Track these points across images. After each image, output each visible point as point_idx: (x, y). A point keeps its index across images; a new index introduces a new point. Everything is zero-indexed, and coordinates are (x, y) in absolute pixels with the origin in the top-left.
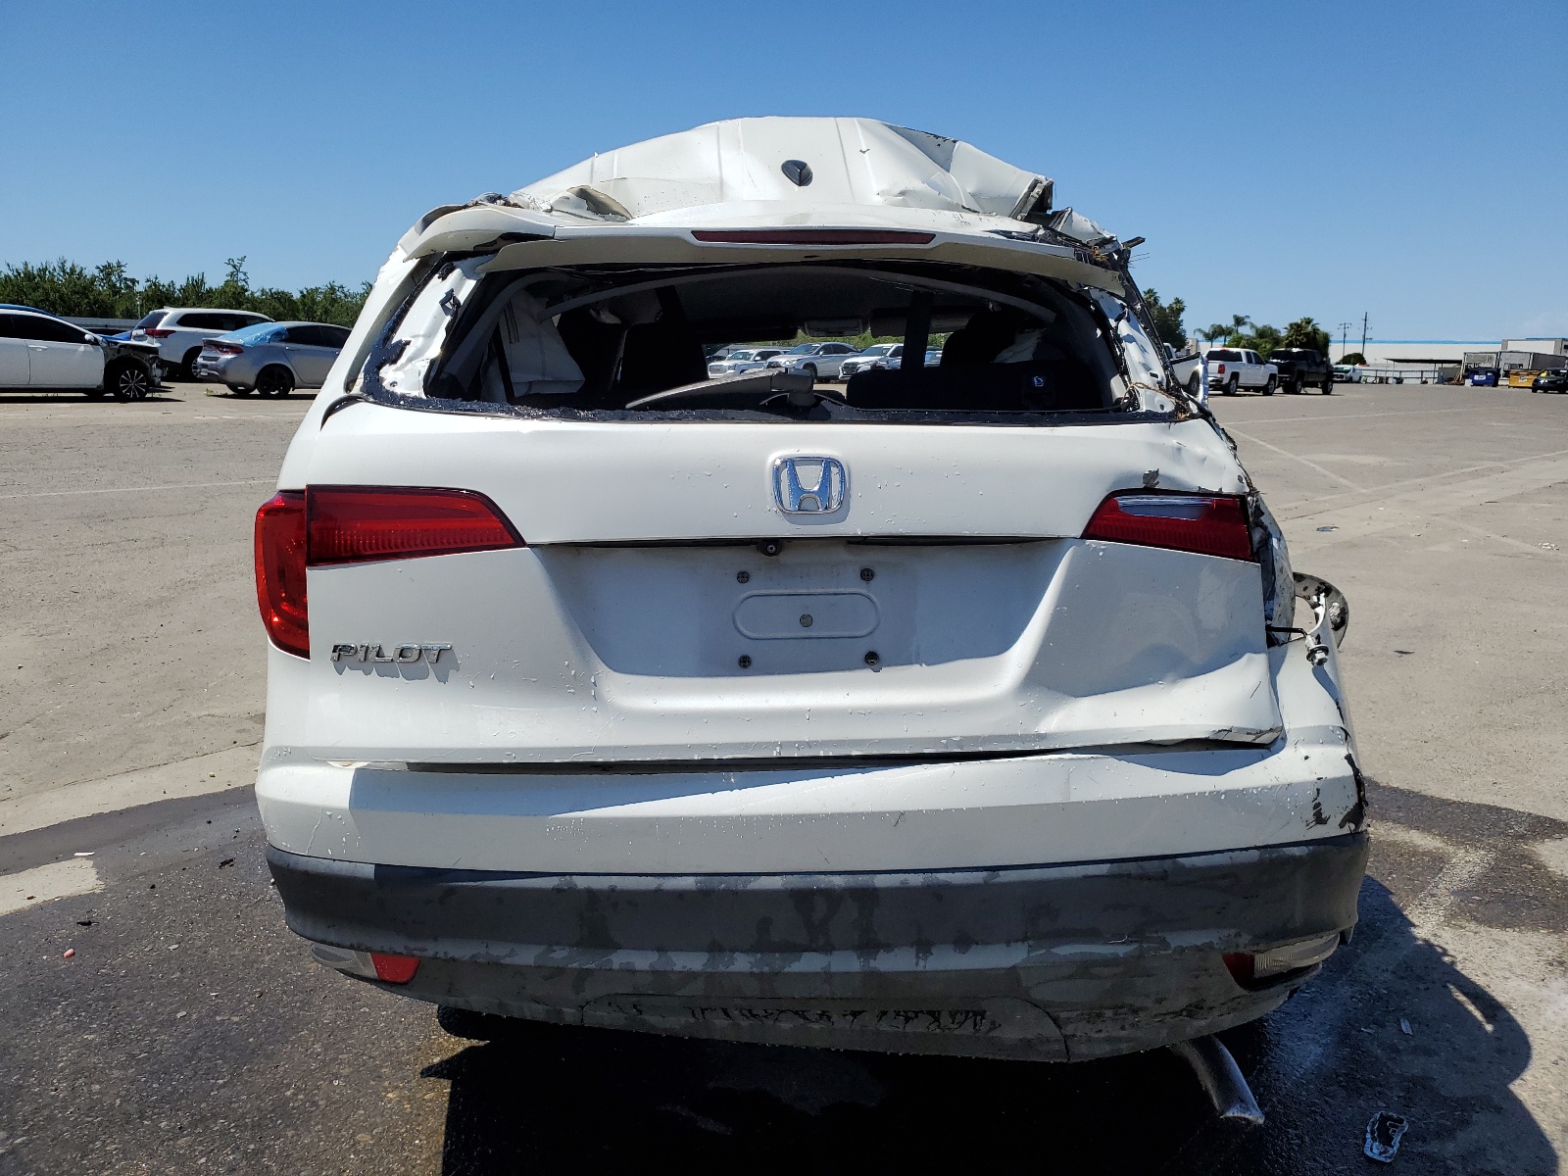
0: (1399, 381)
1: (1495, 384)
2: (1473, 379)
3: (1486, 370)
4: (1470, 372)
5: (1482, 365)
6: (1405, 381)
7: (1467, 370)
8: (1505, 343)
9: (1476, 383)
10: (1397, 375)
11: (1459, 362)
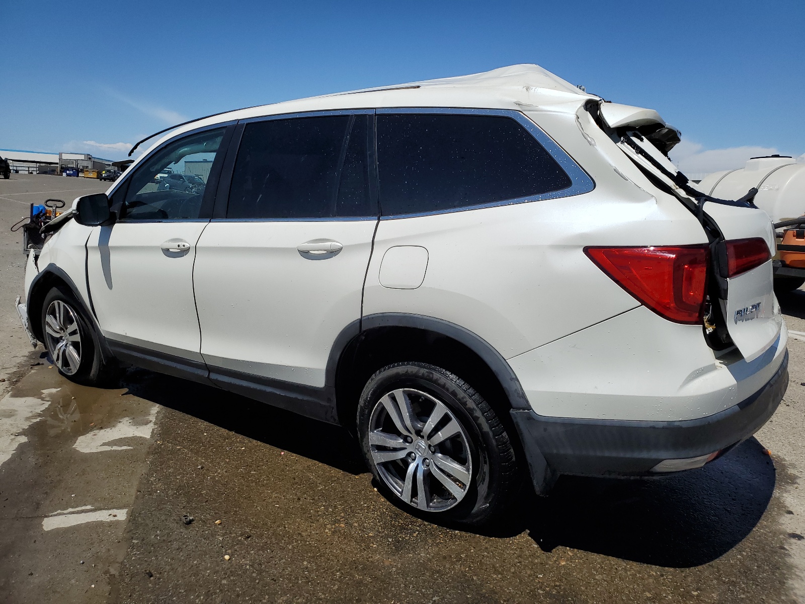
0: (17, 172)
1: (78, 176)
2: (66, 173)
3: (72, 169)
4: (64, 169)
5: (69, 166)
6: (20, 172)
7: (62, 168)
8: (60, 154)
9: (68, 175)
10: (15, 168)
11: (57, 164)
